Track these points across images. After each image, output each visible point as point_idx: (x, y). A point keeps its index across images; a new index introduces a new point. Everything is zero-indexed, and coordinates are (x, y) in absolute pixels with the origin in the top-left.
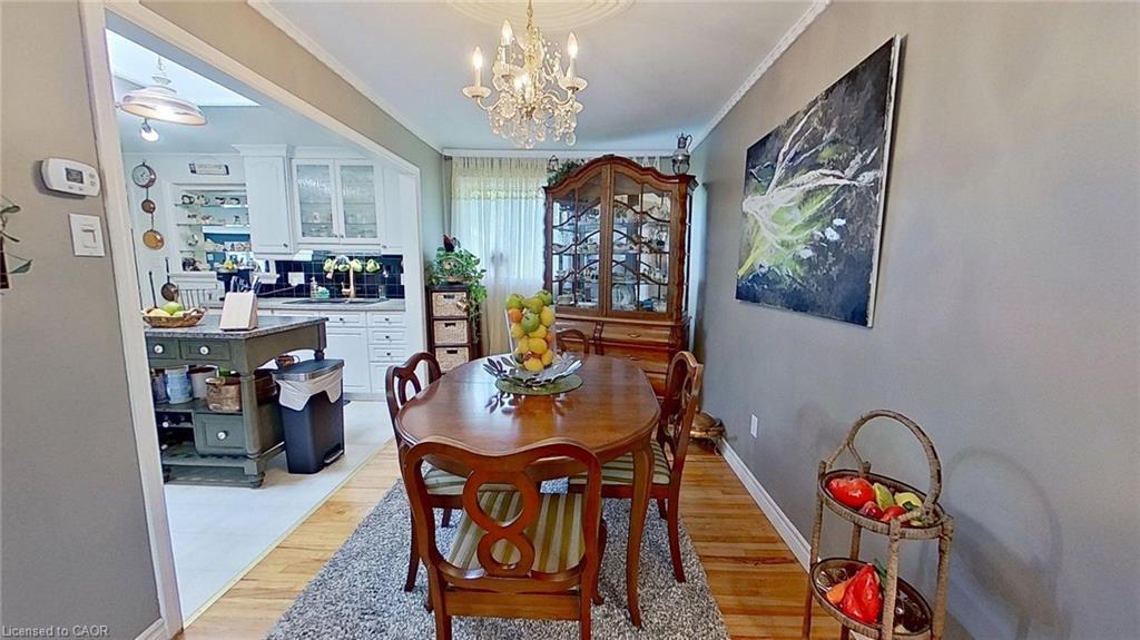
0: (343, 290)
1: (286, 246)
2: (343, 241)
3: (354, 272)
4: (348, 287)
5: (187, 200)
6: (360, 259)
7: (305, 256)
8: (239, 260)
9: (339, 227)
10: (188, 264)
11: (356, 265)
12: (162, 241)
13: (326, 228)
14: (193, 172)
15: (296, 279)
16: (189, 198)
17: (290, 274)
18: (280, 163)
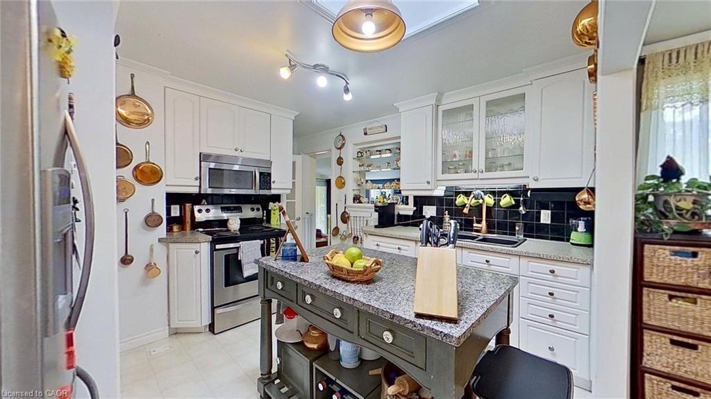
0: (475, 225)
1: (428, 183)
2: (481, 176)
3: (487, 207)
4: (479, 222)
5: (360, 155)
6: (493, 193)
7: (440, 192)
8: (387, 195)
9: (479, 161)
10: (357, 199)
11: (490, 200)
12: (344, 183)
13: (466, 164)
14: (366, 134)
15: (430, 211)
16: (361, 153)
17: (424, 207)
18: (429, 111)
